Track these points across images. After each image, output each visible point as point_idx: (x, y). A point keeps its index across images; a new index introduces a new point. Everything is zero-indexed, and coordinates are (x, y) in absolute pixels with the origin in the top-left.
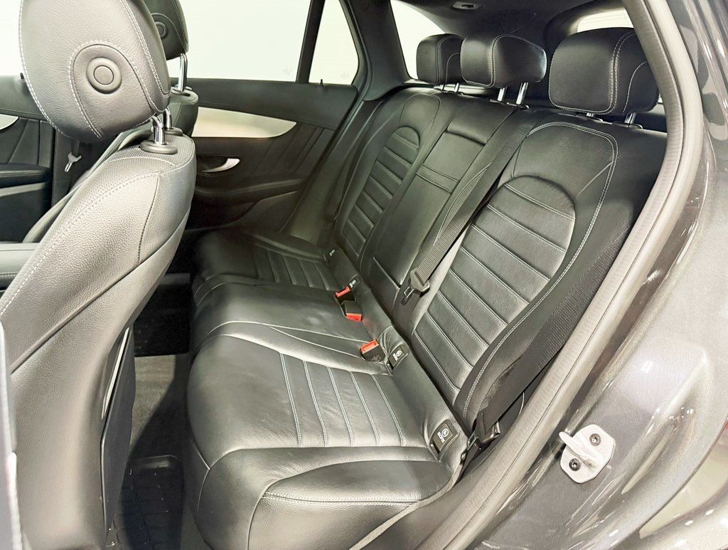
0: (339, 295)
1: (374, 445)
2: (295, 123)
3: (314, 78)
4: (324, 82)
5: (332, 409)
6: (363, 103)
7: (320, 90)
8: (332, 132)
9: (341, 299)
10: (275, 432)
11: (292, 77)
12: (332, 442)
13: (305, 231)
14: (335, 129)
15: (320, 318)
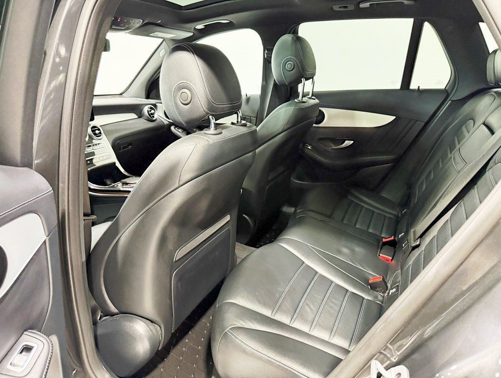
0: (384, 240)
1: (327, 339)
2: (395, 117)
3: (413, 86)
4: (420, 88)
5: (312, 306)
6: (450, 101)
7: (416, 94)
8: (424, 123)
9: (385, 244)
10: (260, 302)
11: (397, 86)
12: (297, 325)
13: (392, 193)
14: (426, 121)
15: (353, 251)
